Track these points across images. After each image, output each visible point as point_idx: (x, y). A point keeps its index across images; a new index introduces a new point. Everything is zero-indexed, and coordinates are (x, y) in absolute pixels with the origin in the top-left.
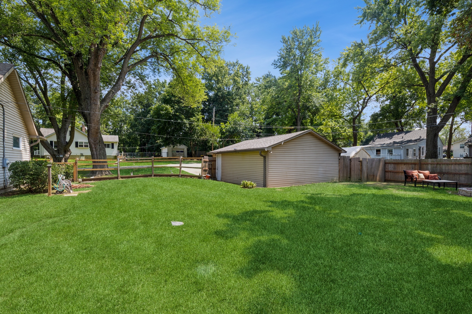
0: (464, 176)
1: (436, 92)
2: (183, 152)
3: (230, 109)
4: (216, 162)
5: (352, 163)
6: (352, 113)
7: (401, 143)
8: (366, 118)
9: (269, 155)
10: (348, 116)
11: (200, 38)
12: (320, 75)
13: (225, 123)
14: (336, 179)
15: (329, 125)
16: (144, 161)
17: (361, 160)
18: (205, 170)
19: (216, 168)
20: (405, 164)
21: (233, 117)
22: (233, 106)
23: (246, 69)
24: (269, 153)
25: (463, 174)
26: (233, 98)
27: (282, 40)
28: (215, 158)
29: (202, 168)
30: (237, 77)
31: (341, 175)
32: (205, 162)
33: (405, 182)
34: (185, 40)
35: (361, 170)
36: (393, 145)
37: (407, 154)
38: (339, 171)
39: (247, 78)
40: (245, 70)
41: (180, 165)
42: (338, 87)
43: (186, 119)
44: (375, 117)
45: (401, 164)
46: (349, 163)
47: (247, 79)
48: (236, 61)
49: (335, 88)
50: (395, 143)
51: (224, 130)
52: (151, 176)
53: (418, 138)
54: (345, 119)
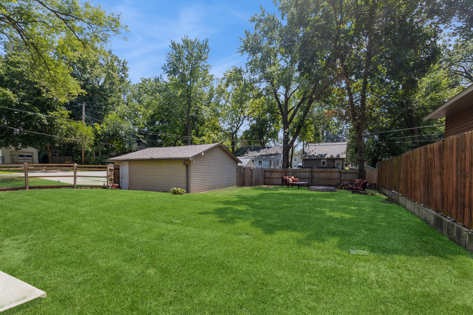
0: (307, 179)
1: (288, 120)
2: (31, 156)
3: (104, 107)
4: (120, 170)
5: (246, 171)
6: (231, 129)
7: (266, 155)
8: (240, 134)
9: (192, 164)
10: (228, 130)
11: (78, 17)
12: (206, 90)
13: (100, 123)
14: (235, 184)
15: (211, 137)
16: (12, 169)
17: (252, 169)
18: (111, 180)
19: (121, 177)
20: (277, 172)
21: (111, 117)
22: (108, 104)
23: (123, 63)
24: (192, 162)
25: (307, 178)
26: (107, 95)
27: (171, 45)
28: (119, 166)
29: (107, 177)
30: (113, 71)
31: (239, 181)
32: (111, 170)
33: (282, 185)
34: (55, 12)
35: (252, 177)
36: (262, 158)
37: (271, 165)
38: (237, 178)
39: (123, 73)
40: (121, 65)
41: (75, 174)
42: (220, 103)
43: (41, 112)
44: (246, 133)
45: (274, 172)
46: (243, 171)
47: (123, 75)
48: (109, 51)
49: (218, 104)
50: (262, 155)
51: (99, 132)
52: (24, 188)
53: (276, 152)
54: (225, 133)
